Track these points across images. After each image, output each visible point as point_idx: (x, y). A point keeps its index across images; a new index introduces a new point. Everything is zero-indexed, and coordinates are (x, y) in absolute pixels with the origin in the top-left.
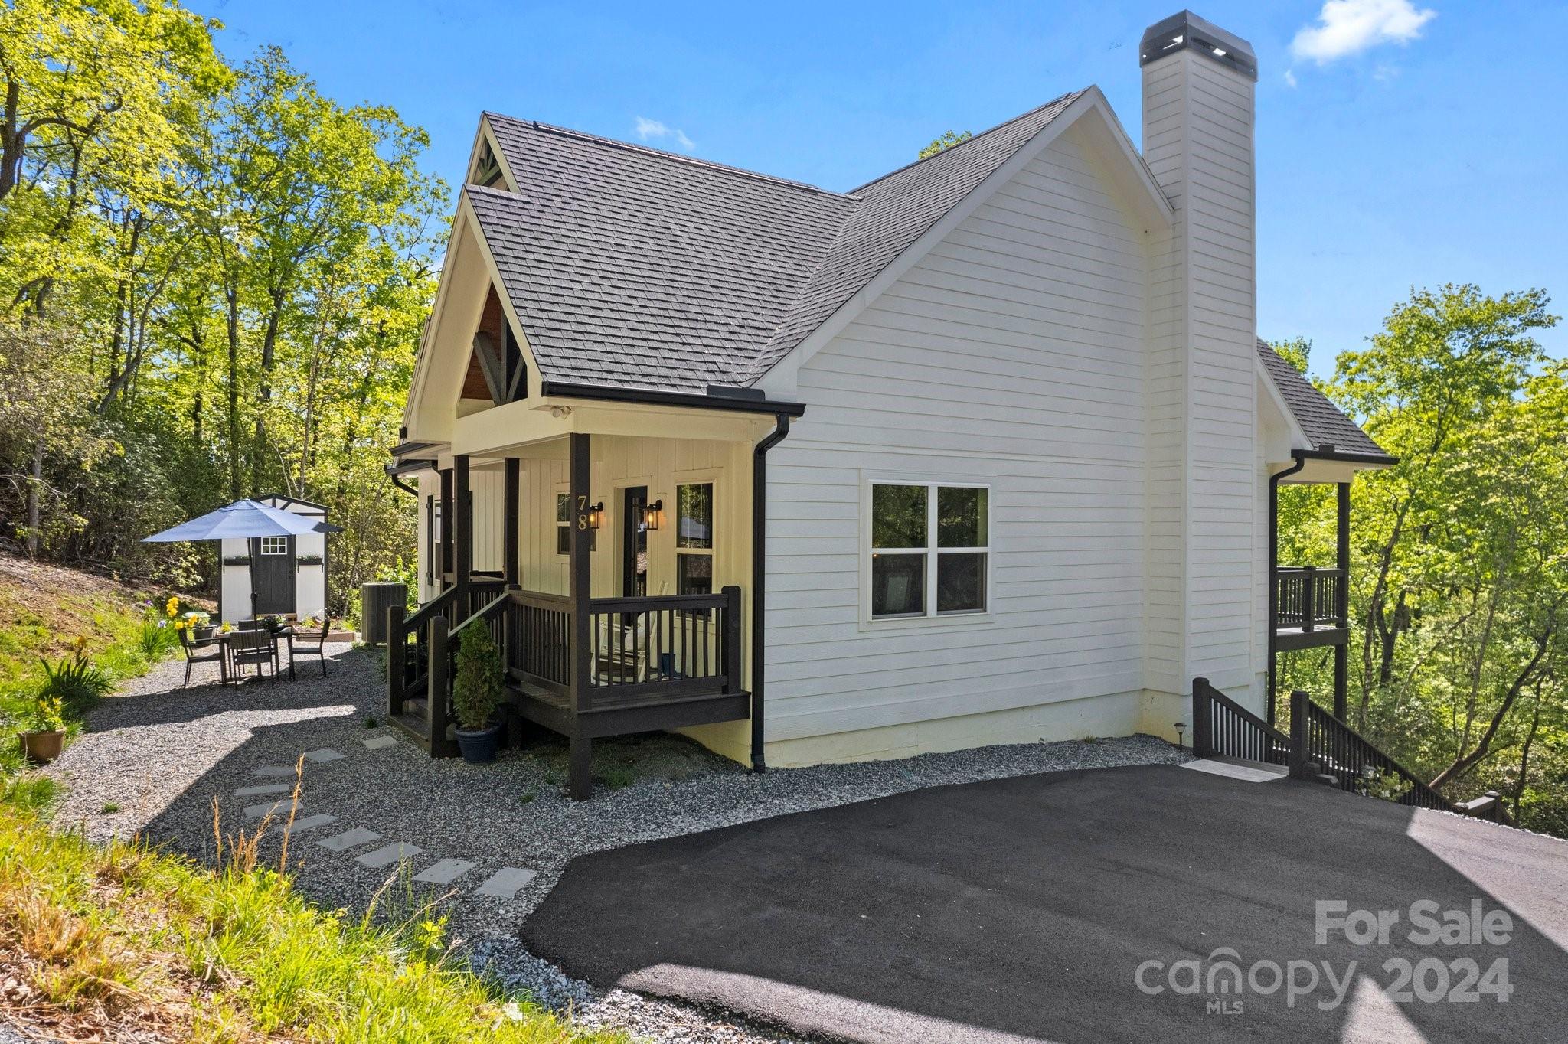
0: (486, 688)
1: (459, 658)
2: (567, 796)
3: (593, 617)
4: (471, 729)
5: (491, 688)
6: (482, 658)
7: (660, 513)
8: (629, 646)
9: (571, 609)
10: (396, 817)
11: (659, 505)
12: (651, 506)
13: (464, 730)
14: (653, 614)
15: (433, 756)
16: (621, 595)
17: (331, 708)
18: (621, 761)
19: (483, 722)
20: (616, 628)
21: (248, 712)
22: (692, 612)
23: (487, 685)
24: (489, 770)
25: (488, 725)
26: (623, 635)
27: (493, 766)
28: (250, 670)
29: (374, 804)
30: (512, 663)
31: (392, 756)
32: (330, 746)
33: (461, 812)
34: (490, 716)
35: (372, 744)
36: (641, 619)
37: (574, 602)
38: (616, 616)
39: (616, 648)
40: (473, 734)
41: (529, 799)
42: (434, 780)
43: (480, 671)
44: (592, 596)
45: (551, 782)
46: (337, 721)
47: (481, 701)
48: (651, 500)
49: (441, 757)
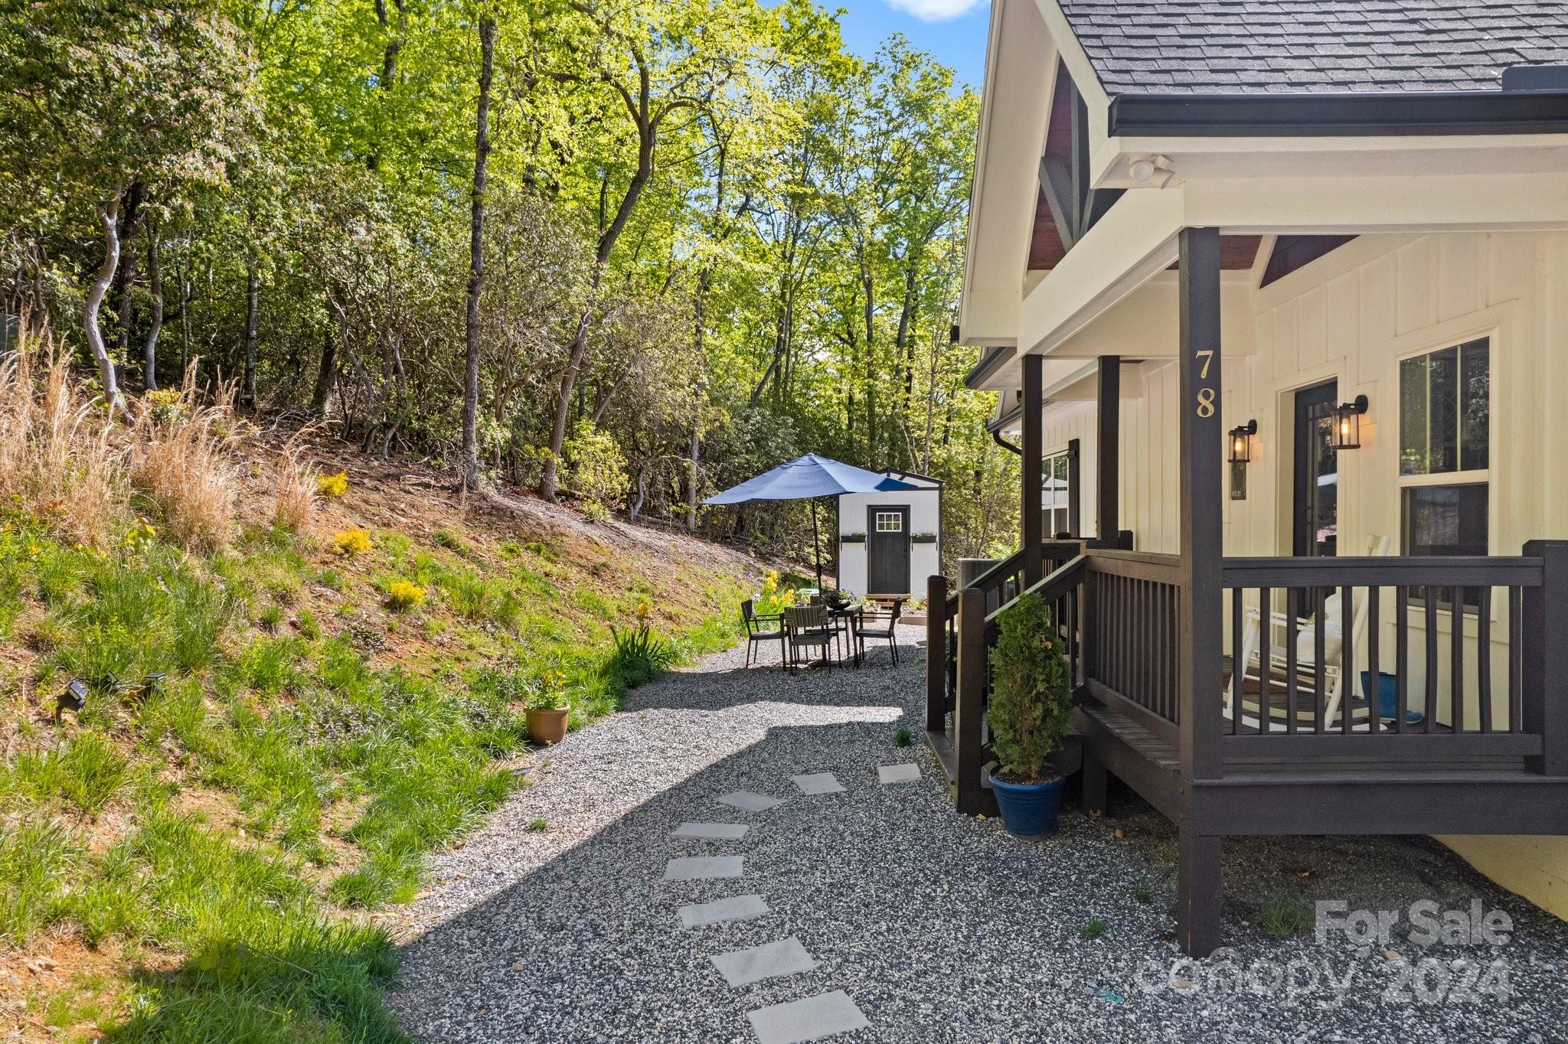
0: (1038, 712)
1: (995, 657)
2: (1170, 938)
3: (1228, 594)
4: (1013, 776)
5: (1047, 712)
6: (1032, 659)
7: (1364, 419)
8: (1306, 655)
9: (1182, 578)
10: (858, 927)
11: (1361, 405)
12: (1346, 406)
13: (1005, 778)
14: (1361, 595)
15: (960, 810)
16: (1288, 552)
17: (873, 710)
18: (1285, 870)
19: (1035, 768)
20: (1278, 619)
21: (783, 705)
22: (1448, 594)
23: (1040, 706)
24: (1041, 851)
25: (1042, 773)
26: (1292, 634)
27: (1050, 844)
28: (812, 652)
29: (839, 889)
30: (1091, 672)
31: (904, 800)
32: (835, 769)
33: (967, 937)
34: (1047, 758)
35: (887, 775)
36: (1333, 605)
37: (1189, 563)
38: (1277, 595)
39: (1278, 656)
40: (1016, 786)
41: (1095, 931)
42: (948, 856)
43: (1029, 682)
44: (1225, 555)
45: (1145, 899)
46: (869, 729)
47: (1031, 733)
48: (1345, 396)
49: (973, 813)
